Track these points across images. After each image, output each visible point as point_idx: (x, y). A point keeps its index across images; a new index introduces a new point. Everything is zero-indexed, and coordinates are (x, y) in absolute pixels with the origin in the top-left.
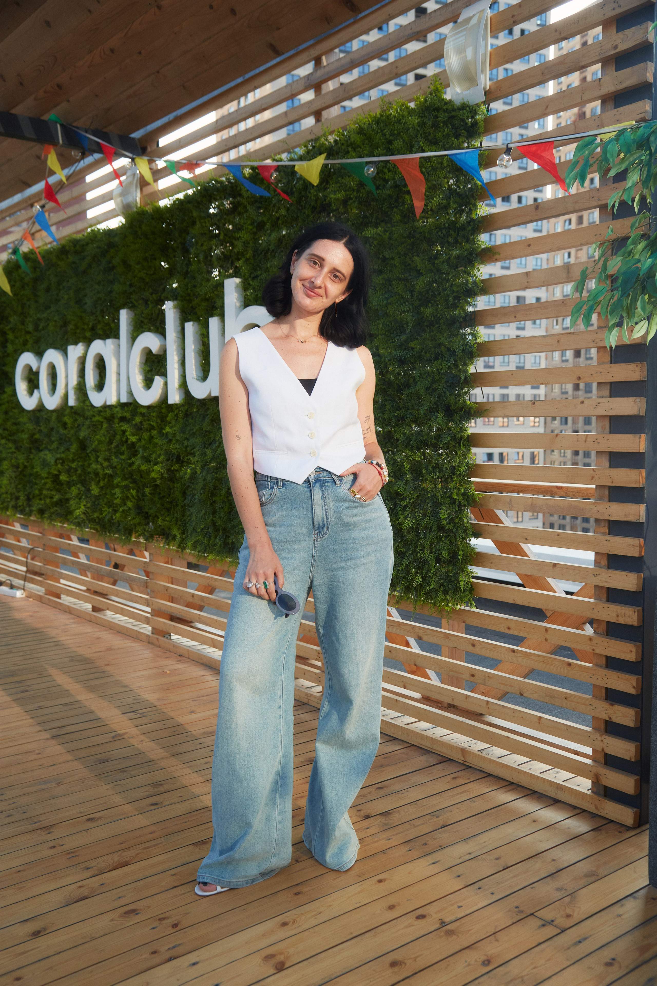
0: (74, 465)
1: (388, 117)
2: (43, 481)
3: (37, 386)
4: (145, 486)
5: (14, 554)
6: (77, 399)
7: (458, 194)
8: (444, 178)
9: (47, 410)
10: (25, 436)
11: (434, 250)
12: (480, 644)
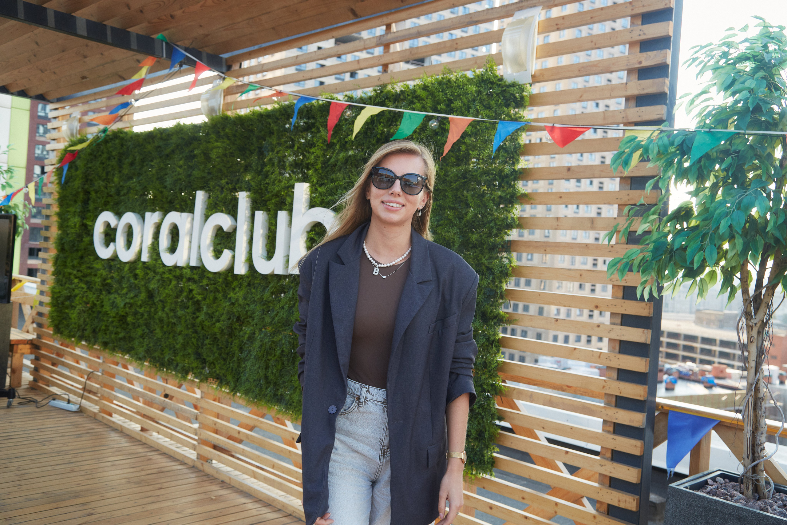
0: (141, 310)
1: (449, 81)
2: (110, 320)
3: (114, 240)
4: (205, 337)
5: (71, 373)
6: (151, 257)
7: (504, 149)
9: (120, 261)
10: (98, 280)
11: (481, 189)
12: (497, 508)
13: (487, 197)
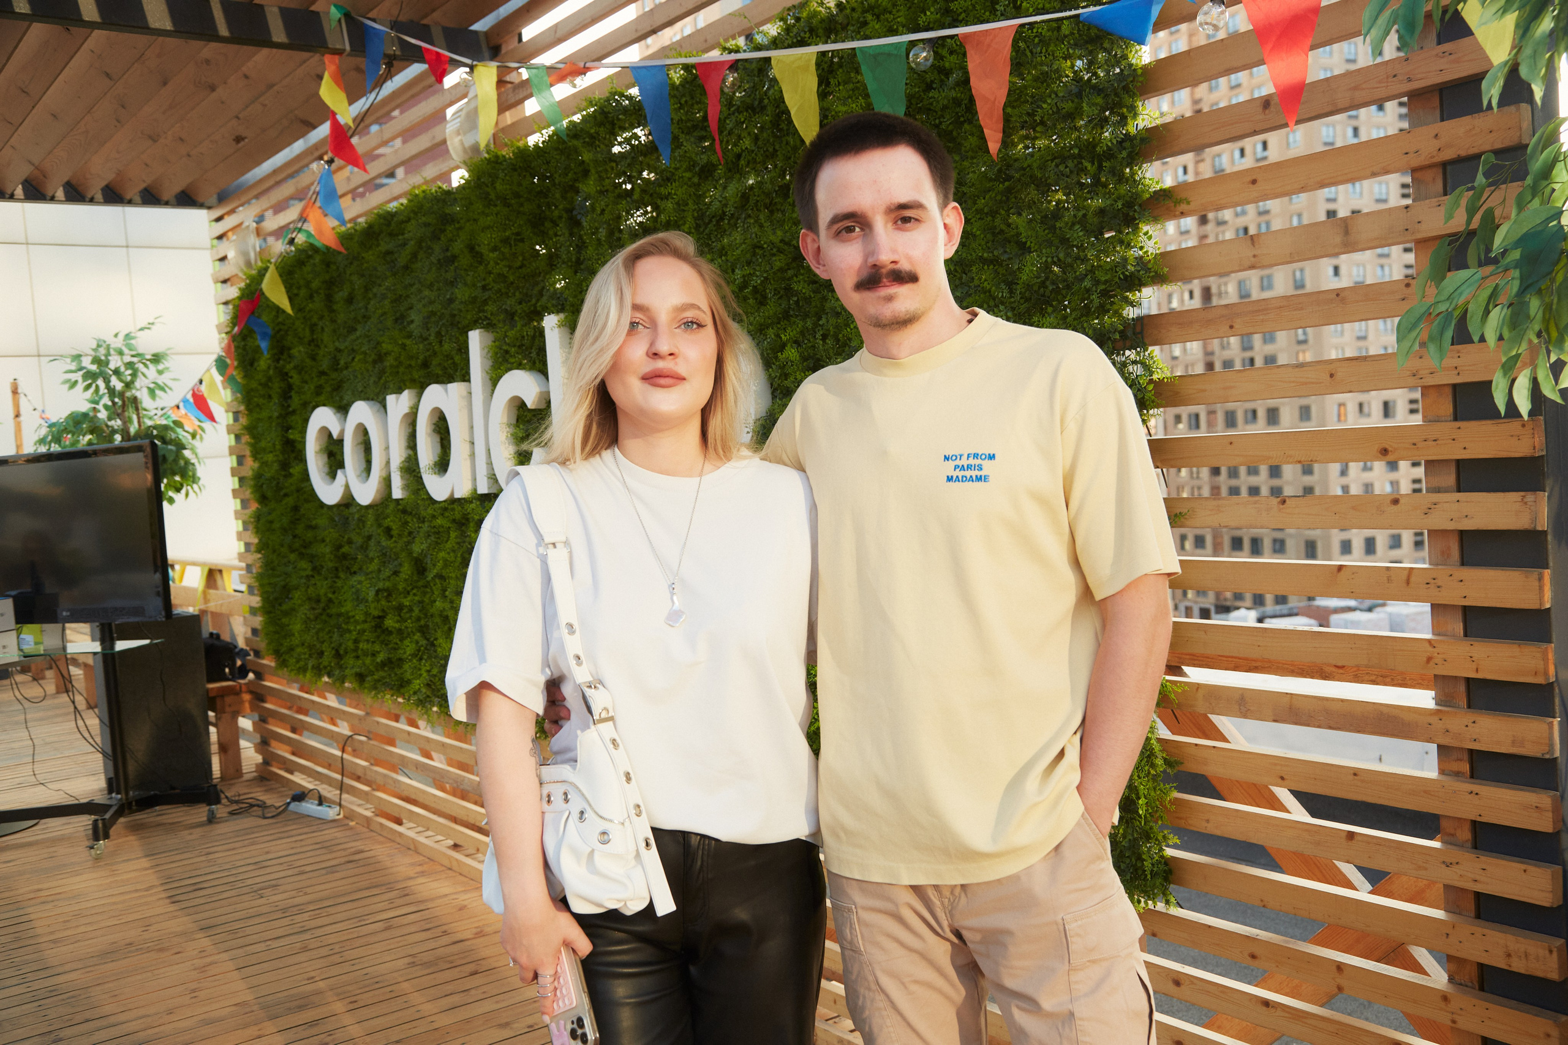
0: (408, 601)
2: (358, 627)
8: (1065, 59)
9: (359, 504)
11: (1051, 201)
12: (1192, 983)
13: (1067, 217)
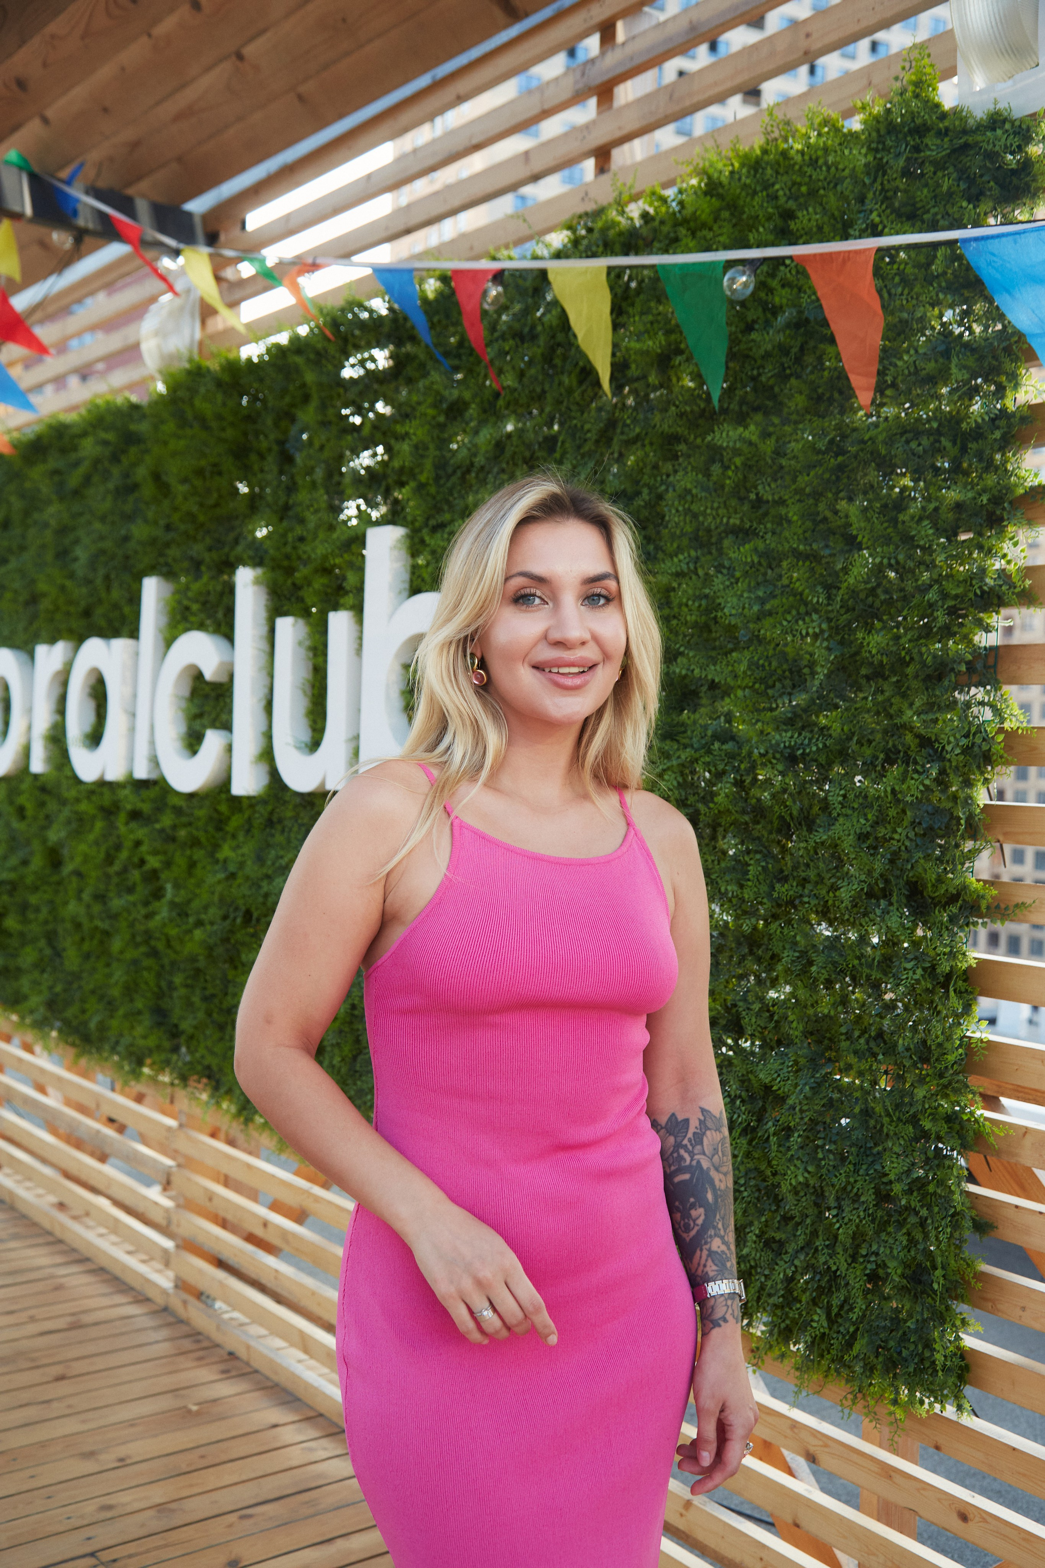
0: (35, 899)
1: (784, 154)
4: (175, 967)
8: (933, 306)
11: (894, 487)
12: (985, 1521)
13: (914, 509)
